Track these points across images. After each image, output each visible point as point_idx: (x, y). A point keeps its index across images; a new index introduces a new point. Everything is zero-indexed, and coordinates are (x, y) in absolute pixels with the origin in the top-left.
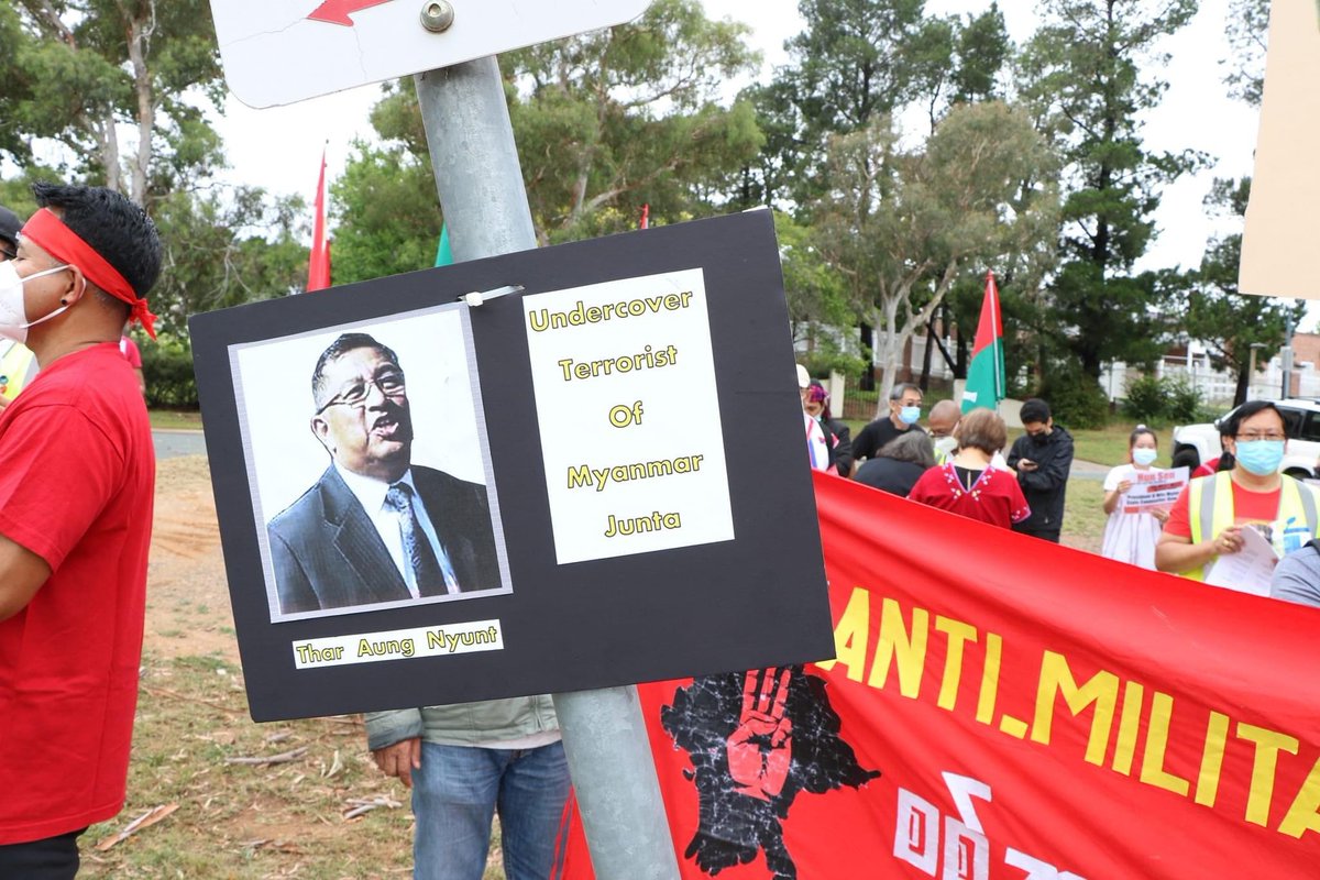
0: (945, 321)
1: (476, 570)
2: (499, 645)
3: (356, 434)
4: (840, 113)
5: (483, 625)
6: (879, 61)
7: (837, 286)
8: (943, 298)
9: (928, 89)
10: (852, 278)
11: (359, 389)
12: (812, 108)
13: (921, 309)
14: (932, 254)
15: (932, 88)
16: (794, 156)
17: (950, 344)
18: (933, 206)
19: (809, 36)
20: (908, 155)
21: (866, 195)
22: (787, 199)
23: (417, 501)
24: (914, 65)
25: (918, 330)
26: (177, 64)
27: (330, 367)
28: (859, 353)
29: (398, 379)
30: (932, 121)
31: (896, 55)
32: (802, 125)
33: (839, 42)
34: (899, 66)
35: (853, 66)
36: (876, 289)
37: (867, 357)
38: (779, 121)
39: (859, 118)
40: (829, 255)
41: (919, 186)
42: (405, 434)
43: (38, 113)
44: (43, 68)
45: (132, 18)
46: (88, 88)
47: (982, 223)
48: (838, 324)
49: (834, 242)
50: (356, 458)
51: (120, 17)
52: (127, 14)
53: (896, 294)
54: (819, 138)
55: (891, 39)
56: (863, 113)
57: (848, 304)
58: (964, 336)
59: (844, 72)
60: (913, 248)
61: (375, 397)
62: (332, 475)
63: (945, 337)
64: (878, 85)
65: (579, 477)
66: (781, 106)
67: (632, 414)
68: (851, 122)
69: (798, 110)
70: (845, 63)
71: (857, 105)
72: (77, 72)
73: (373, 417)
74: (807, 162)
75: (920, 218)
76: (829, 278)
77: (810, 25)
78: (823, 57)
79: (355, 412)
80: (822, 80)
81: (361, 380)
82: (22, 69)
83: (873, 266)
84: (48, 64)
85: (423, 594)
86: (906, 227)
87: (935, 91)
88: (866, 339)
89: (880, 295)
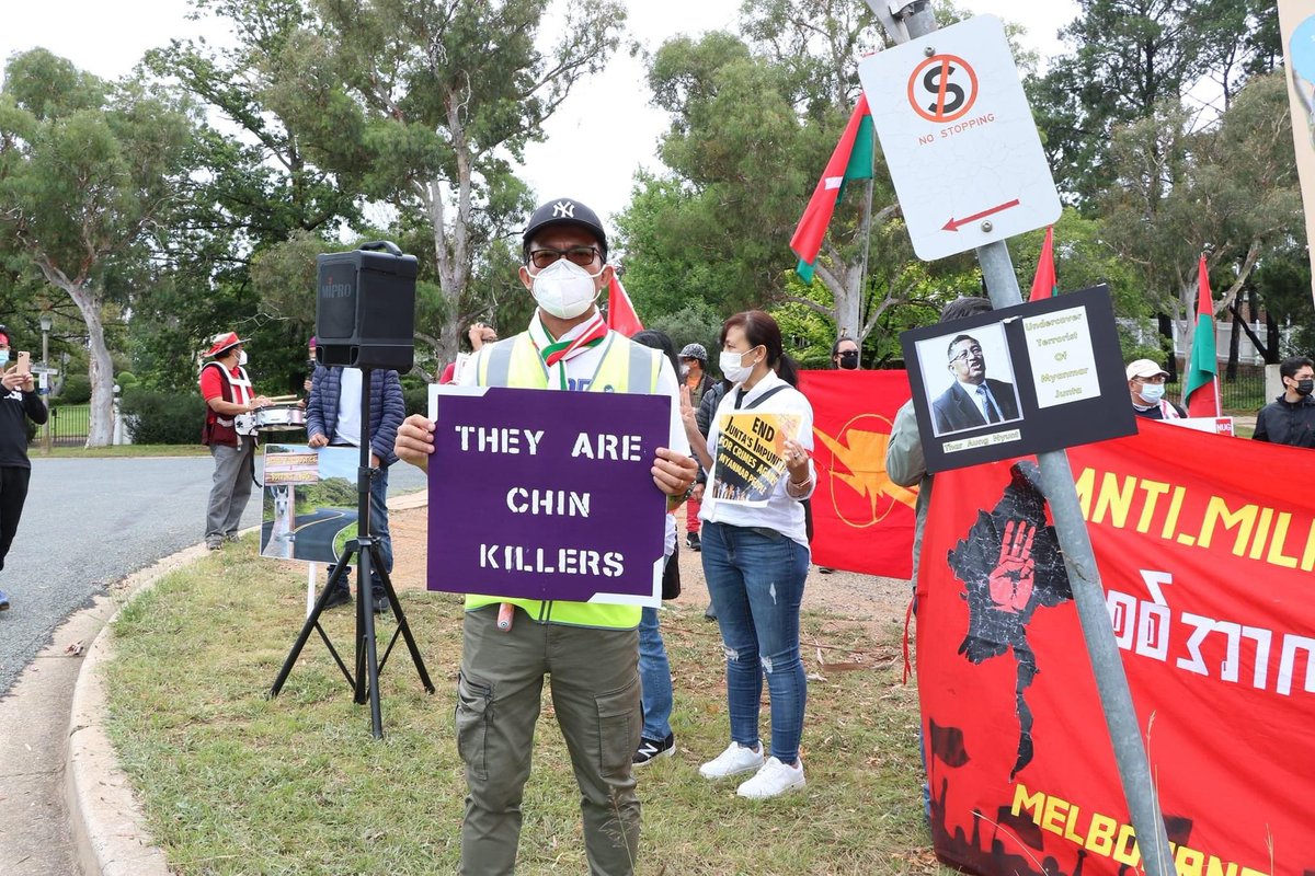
0: (1253, 304)
1: (1010, 412)
2: (1019, 438)
3: (965, 369)
4: (1122, 97)
5: (1013, 431)
6: (1163, 37)
7: (1130, 278)
8: (1247, 281)
9: (1220, 60)
10: (1145, 268)
11: (965, 354)
12: (1092, 95)
13: (1224, 294)
14: (1232, 236)
15: (1225, 57)
16: (1075, 147)
17: (1260, 329)
18: (1230, 187)
19: (1084, 22)
20: (1200, 134)
21: (1157, 180)
22: (1071, 192)
23: (988, 391)
24: (1203, 36)
25: (1222, 316)
26: (489, 125)
27: (954, 347)
28: (1159, 344)
29: (979, 350)
30: (1226, 92)
31: (1182, 27)
32: (1082, 114)
33: (1117, 24)
34: (1186, 39)
35: (1134, 46)
36: (1172, 278)
37: (1166, 348)
38: (1059, 113)
39: (1144, 101)
40: (1120, 248)
41: (1213, 168)
42: (983, 368)
43: (379, 183)
44: (383, 145)
45: (450, 90)
46: (418, 155)
47: (1286, 199)
48: (1134, 316)
49: (1125, 234)
50: (965, 378)
51: (439, 91)
52: (446, 87)
53: (1194, 281)
54: (1101, 125)
55: (1175, 11)
56: (1148, 94)
57: (1143, 294)
58: (1273, 319)
59: (1124, 55)
60: (1211, 231)
61: (971, 356)
62: (956, 384)
63: (1253, 321)
64: (1164, 61)
65: (1045, 378)
66: (1059, 97)
67: (1062, 356)
68: (1135, 106)
69: (1077, 98)
70: (1125, 45)
71: (1141, 87)
72: (410, 144)
73: (970, 363)
74: (1091, 153)
75: (1216, 202)
76: (1122, 270)
77: (1084, 10)
78: (1100, 41)
79: (964, 361)
80: (1101, 66)
81: (966, 351)
82: (366, 147)
83: (1168, 254)
84: (387, 140)
85: (992, 422)
86: (1202, 211)
87: (1228, 61)
88: (1166, 329)
89: (1176, 282)
